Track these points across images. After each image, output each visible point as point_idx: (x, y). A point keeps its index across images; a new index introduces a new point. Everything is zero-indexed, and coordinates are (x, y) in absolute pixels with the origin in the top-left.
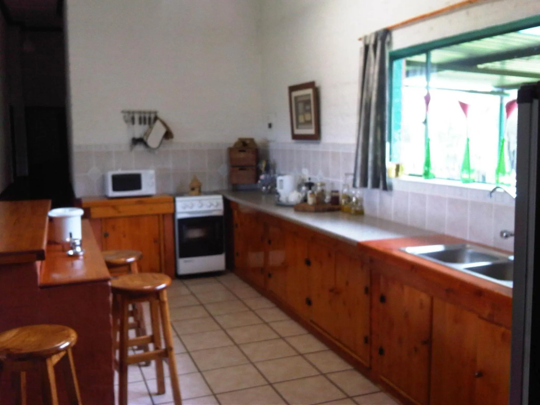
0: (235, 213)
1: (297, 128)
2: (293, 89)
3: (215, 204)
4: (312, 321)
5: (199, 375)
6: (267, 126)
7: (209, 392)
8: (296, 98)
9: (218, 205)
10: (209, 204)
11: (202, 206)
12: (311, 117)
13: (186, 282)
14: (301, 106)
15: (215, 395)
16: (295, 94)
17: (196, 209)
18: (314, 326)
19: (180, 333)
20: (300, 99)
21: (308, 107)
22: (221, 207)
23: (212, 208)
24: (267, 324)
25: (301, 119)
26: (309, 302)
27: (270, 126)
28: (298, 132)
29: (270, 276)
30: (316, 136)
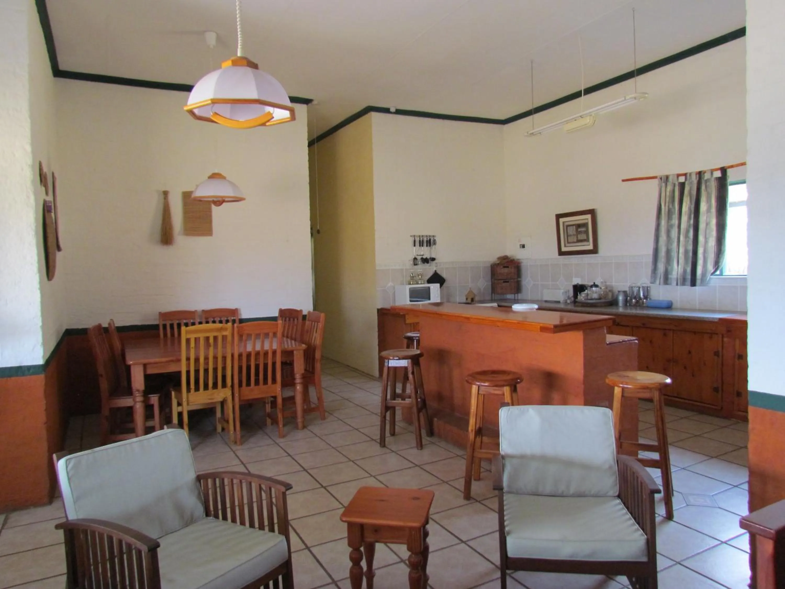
1: (567, 246)
2: (560, 216)
6: (519, 246)
8: (566, 222)
12: (587, 236)
14: (572, 229)
16: (565, 219)
20: (570, 223)
21: (581, 229)
25: (571, 239)
27: (523, 246)
28: (564, 249)
30: (595, 251)
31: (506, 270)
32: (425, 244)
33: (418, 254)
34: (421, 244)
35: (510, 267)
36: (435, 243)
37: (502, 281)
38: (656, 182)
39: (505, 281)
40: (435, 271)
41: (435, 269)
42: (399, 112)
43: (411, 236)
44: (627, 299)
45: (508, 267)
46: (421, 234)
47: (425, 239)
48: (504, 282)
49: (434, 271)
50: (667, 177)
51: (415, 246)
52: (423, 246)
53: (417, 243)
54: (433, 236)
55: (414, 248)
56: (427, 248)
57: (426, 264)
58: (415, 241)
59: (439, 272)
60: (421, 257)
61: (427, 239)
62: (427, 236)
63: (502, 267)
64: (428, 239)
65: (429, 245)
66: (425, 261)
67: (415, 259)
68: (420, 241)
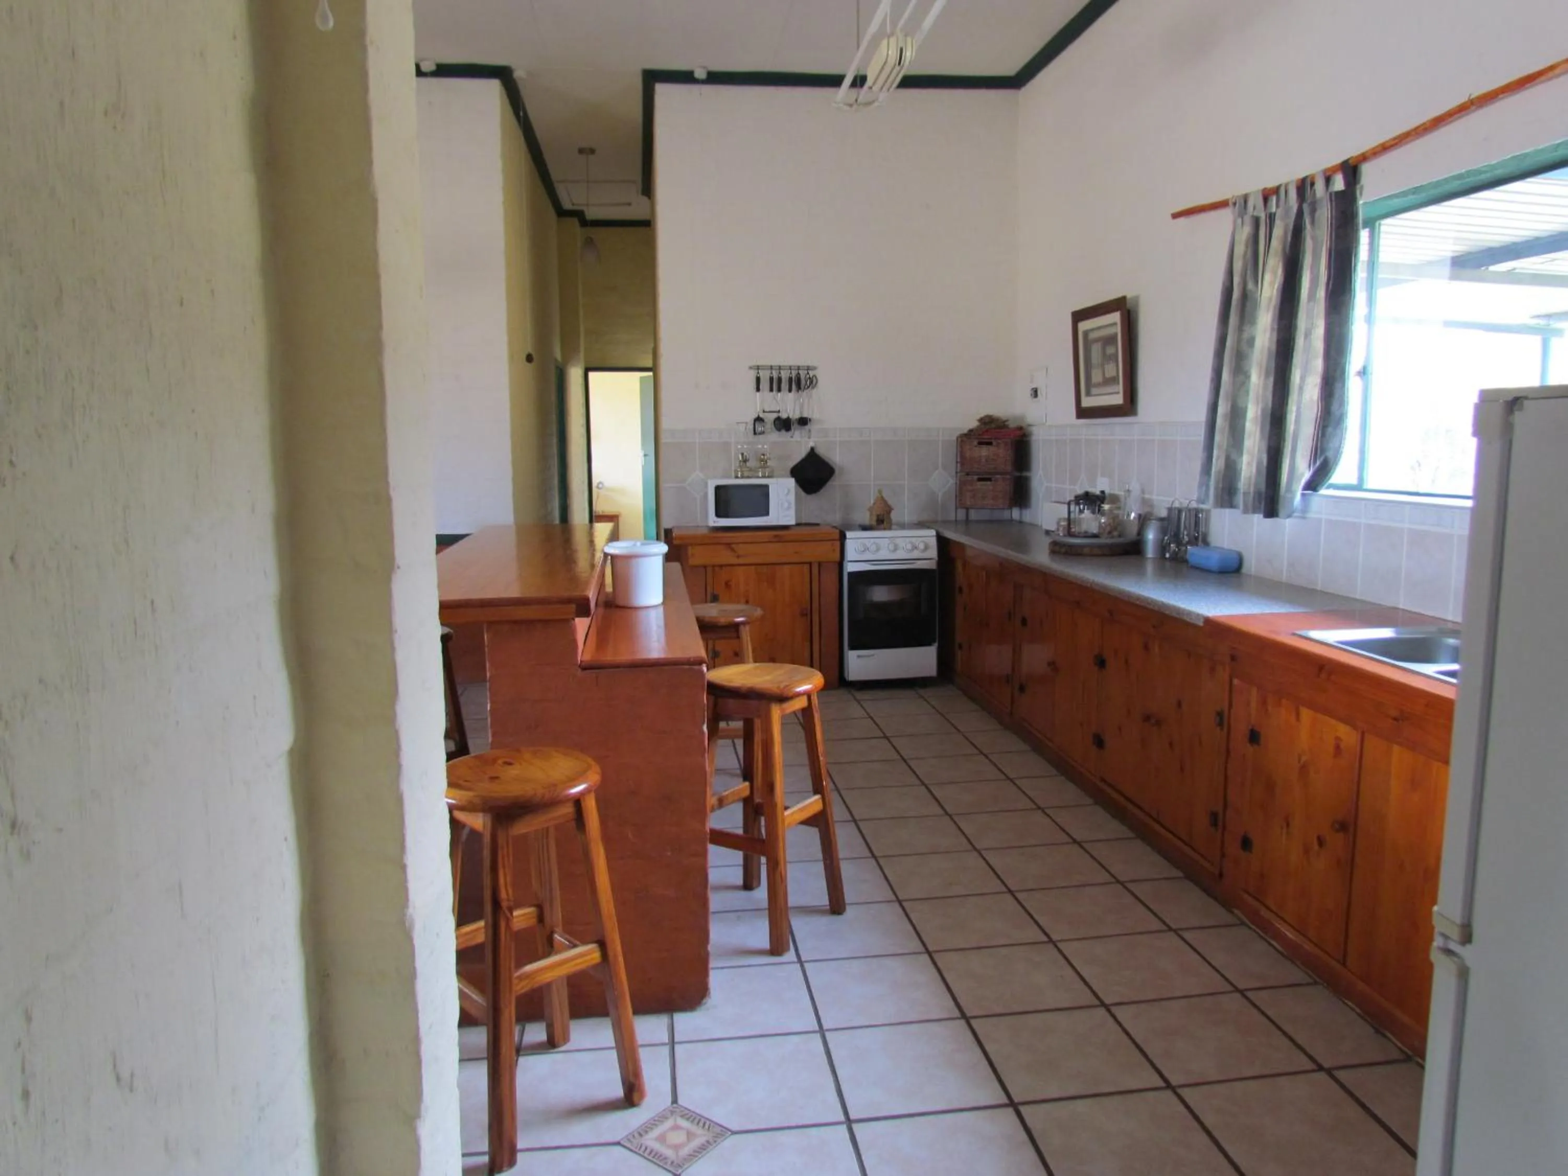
0: (959, 565)
1: (1088, 394)
2: (1079, 316)
3: (922, 546)
4: (1103, 780)
5: (873, 861)
6: (1029, 392)
7: (890, 895)
8: (1086, 333)
9: (926, 548)
10: (909, 547)
11: (896, 548)
12: (1116, 369)
13: (859, 695)
14: (1096, 350)
15: (900, 902)
16: (1084, 326)
17: (884, 554)
18: (1109, 790)
19: (839, 786)
20: (1092, 336)
21: (1110, 350)
22: (933, 553)
23: (916, 554)
24: (1011, 780)
25: (1097, 377)
26: (1099, 742)
27: (1035, 393)
28: (1087, 402)
29: (1022, 689)
30: (1129, 407)
31: (984, 451)
32: (785, 385)
33: (767, 409)
34: (776, 385)
35: (994, 443)
36: (812, 382)
37: (976, 477)
38: (1226, 216)
39: (981, 477)
40: (812, 449)
41: (811, 444)
42: (716, 78)
43: (751, 368)
44: (1163, 539)
45: (990, 444)
46: (775, 363)
47: (785, 375)
48: (980, 480)
49: (808, 450)
50: (1245, 198)
51: (758, 389)
52: (779, 390)
53: (765, 384)
54: (808, 368)
55: (758, 394)
56: (791, 396)
57: (783, 432)
58: (758, 380)
59: (822, 451)
60: (775, 415)
61: (791, 373)
62: (790, 367)
63: (975, 443)
64: (794, 373)
65: (794, 387)
66: (784, 424)
67: (759, 420)
68: (771, 379)
